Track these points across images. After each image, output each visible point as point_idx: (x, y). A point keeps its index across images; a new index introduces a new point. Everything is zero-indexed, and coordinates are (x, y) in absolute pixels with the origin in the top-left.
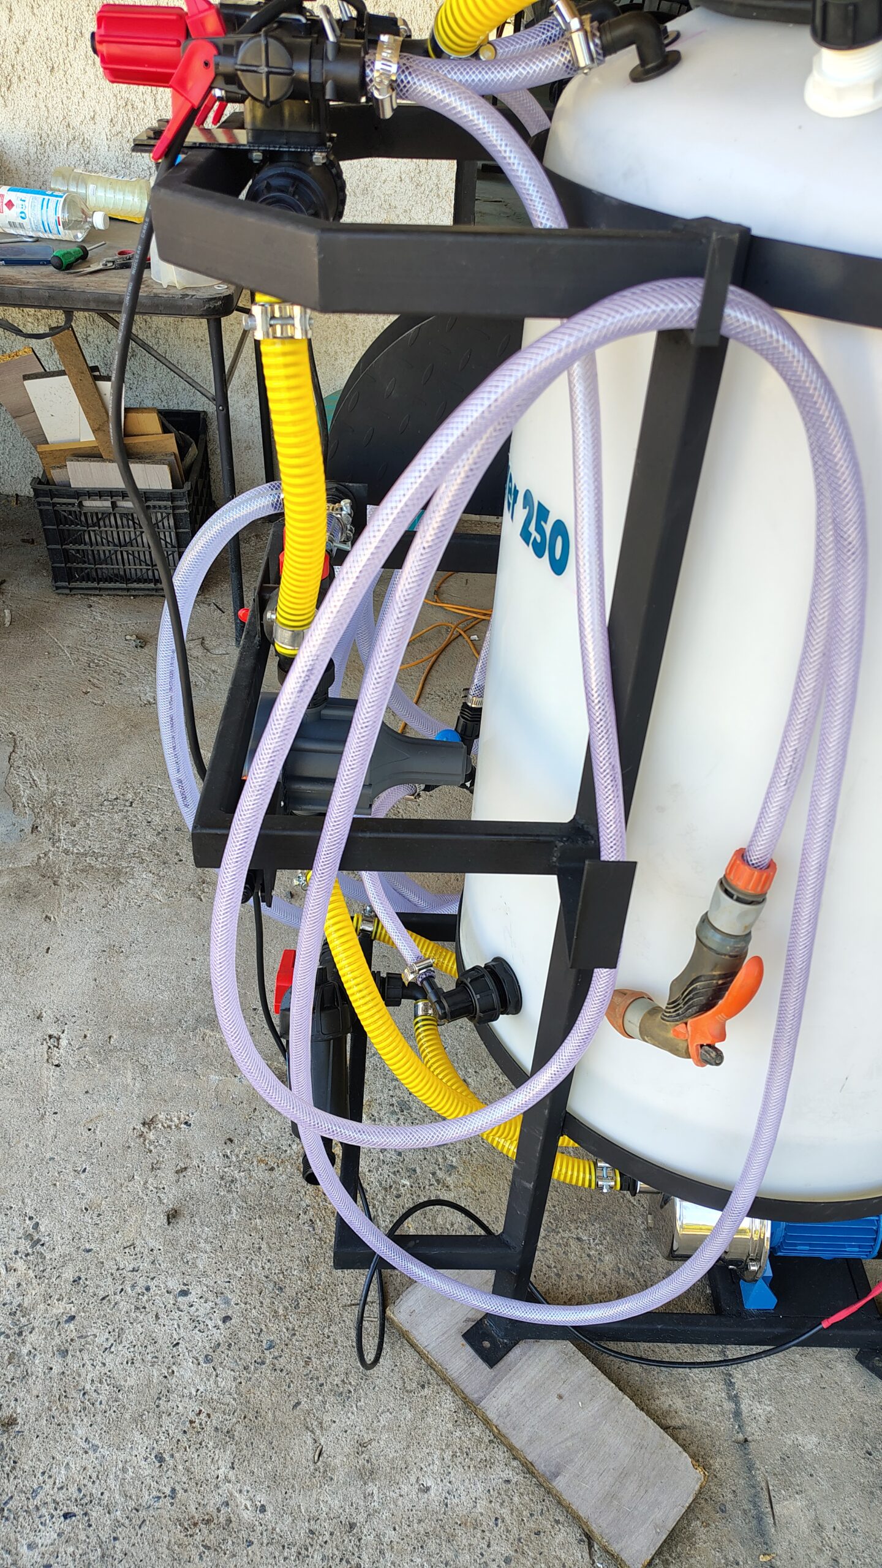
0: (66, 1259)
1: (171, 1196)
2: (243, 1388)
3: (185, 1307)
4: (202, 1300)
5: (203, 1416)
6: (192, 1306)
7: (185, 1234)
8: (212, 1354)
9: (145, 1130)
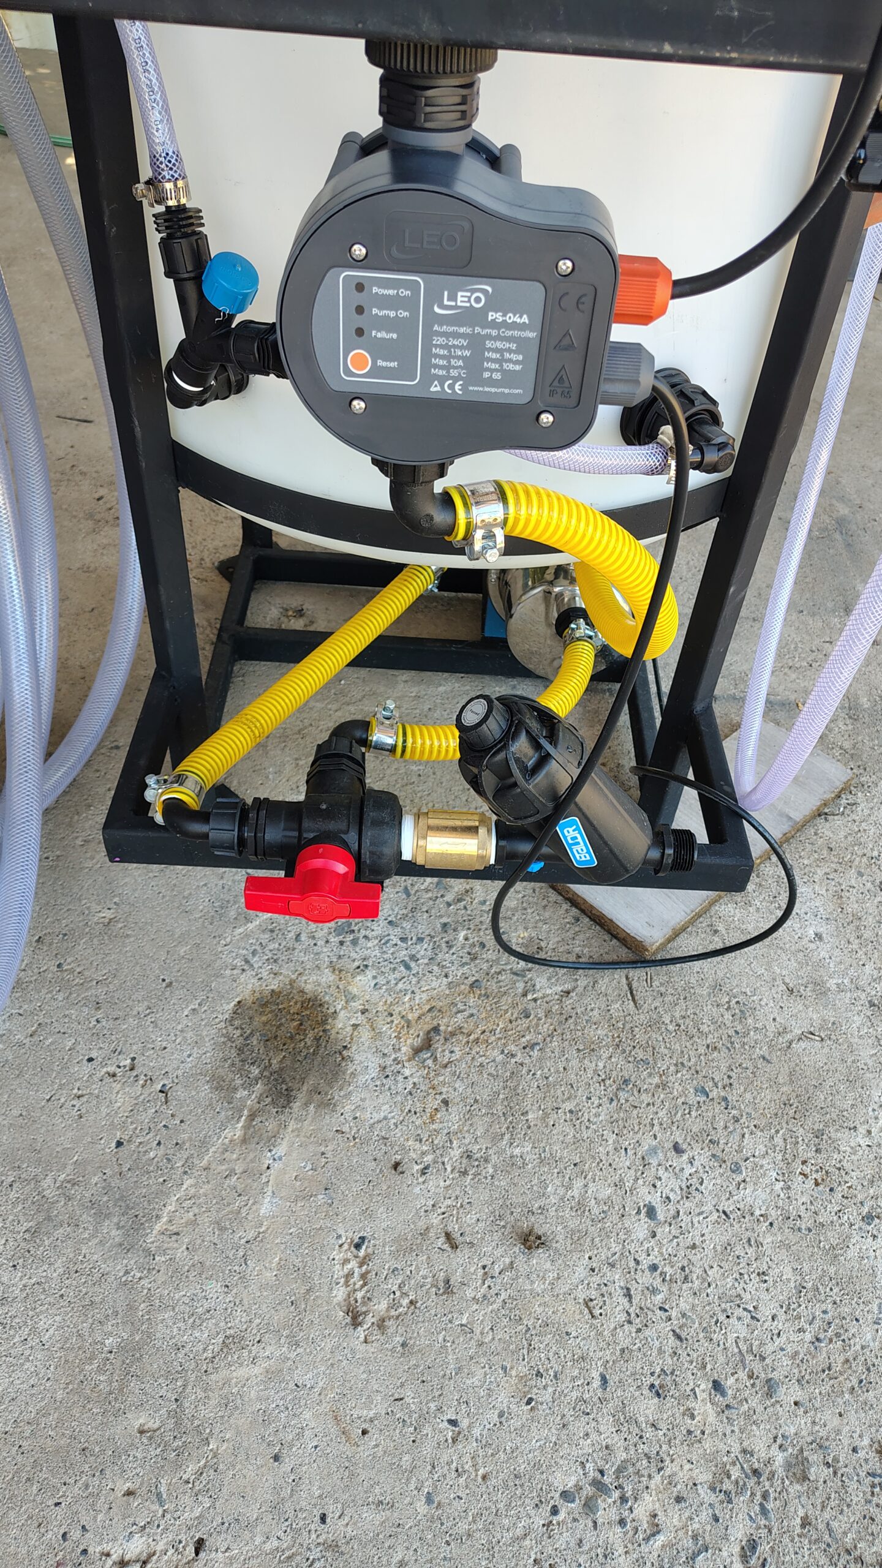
0: (624, 1419)
1: (499, 1252)
2: (762, 1123)
3: (672, 1207)
4: (658, 1184)
5: (807, 1170)
6: (668, 1198)
7: (561, 1220)
8: (729, 1164)
9: (370, 1320)
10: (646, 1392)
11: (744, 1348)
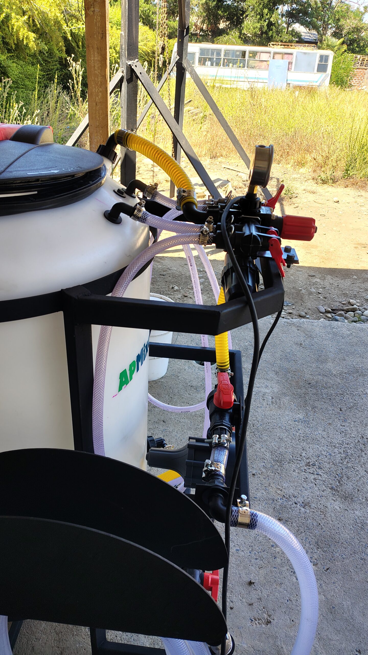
9: (269, 619)
10: (276, 560)
11: (264, 539)
